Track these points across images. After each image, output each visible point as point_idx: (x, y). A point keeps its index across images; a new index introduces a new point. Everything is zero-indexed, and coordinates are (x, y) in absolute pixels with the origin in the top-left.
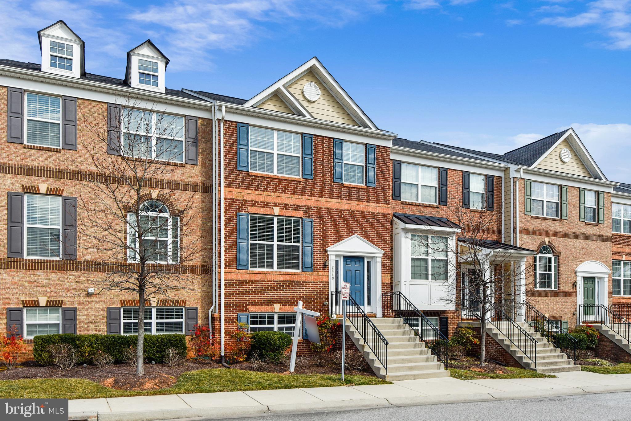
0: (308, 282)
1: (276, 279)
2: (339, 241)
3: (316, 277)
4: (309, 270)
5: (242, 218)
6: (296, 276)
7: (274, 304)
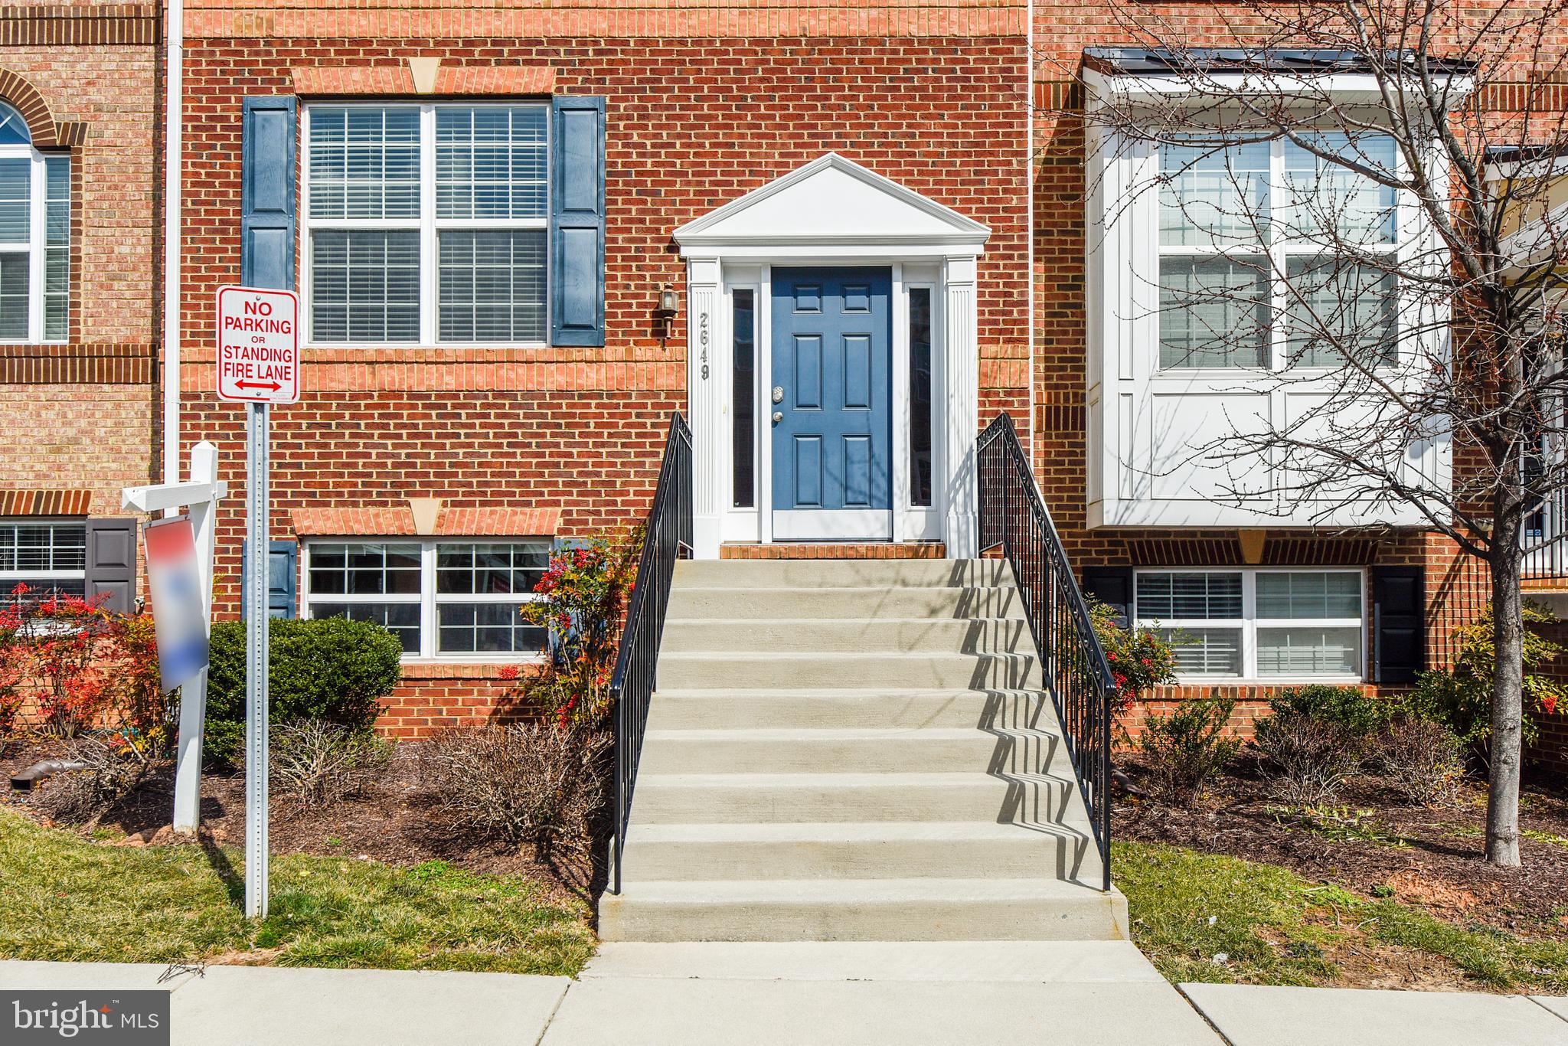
0: (581, 397)
1: (421, 383)
2: (743, 193)
3: (618, 370)
4: (584, 337)
5: (265, 119)
6: (522, 370)
7: (412, 500)
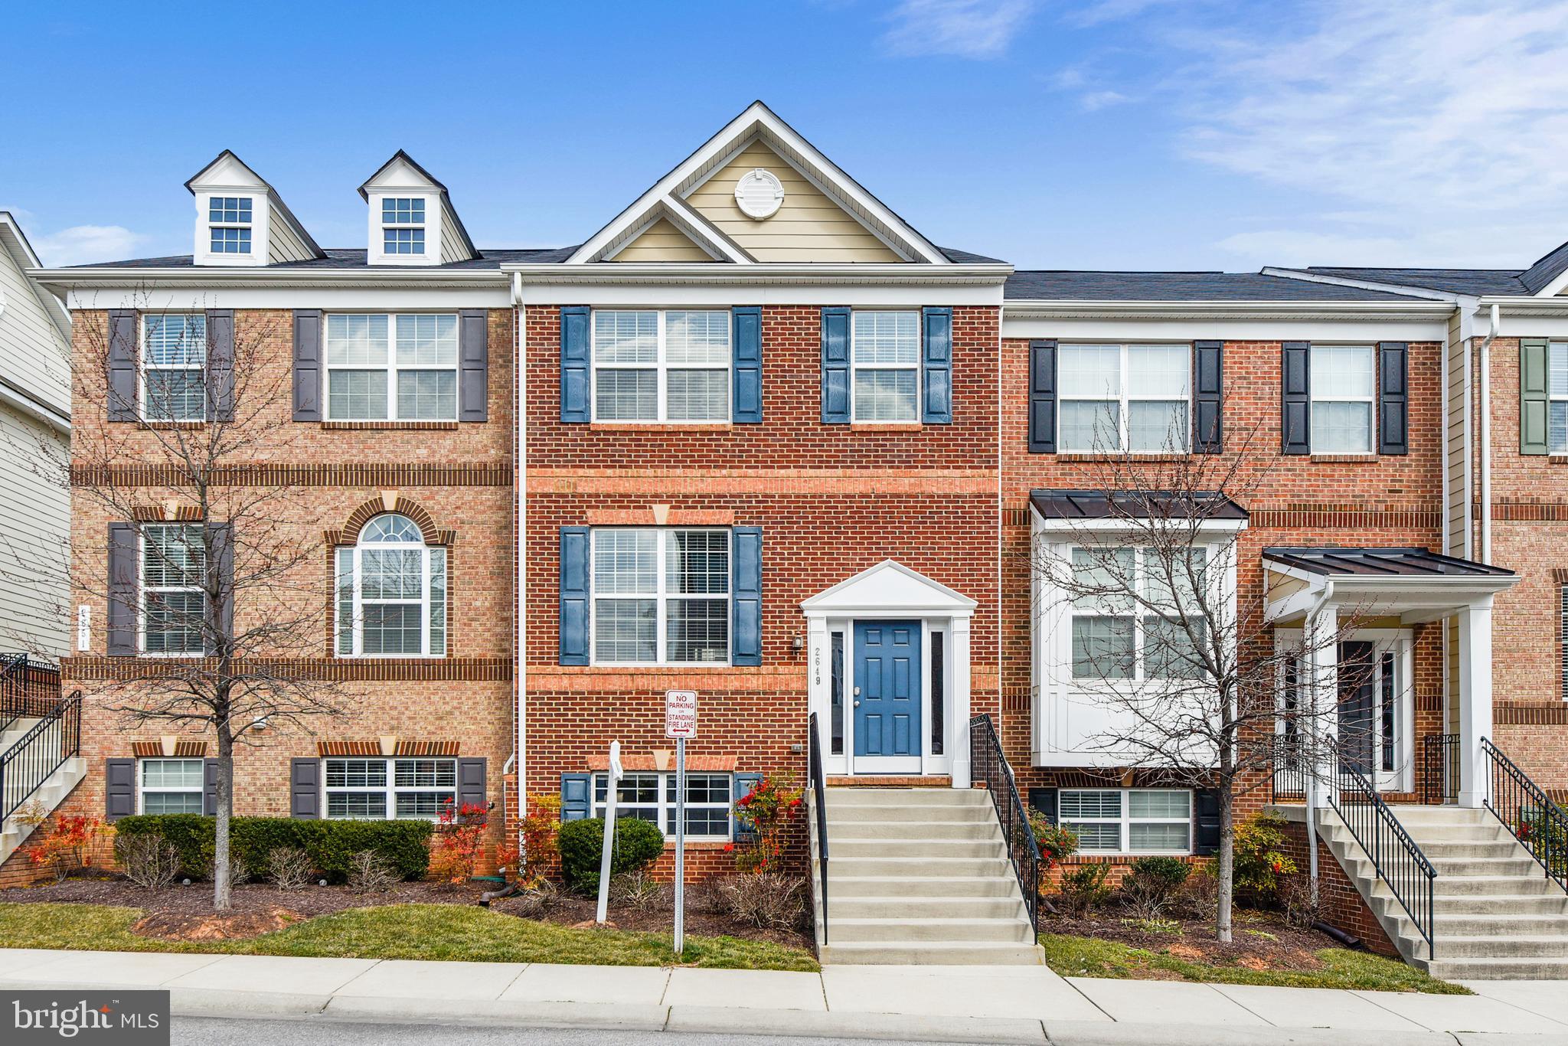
0: (748, 694)
1: (659, 685)
3: (769, 679)
4: (750, 660)
5: (573, 539)
6: (715, 678)
7: (654, 751)
